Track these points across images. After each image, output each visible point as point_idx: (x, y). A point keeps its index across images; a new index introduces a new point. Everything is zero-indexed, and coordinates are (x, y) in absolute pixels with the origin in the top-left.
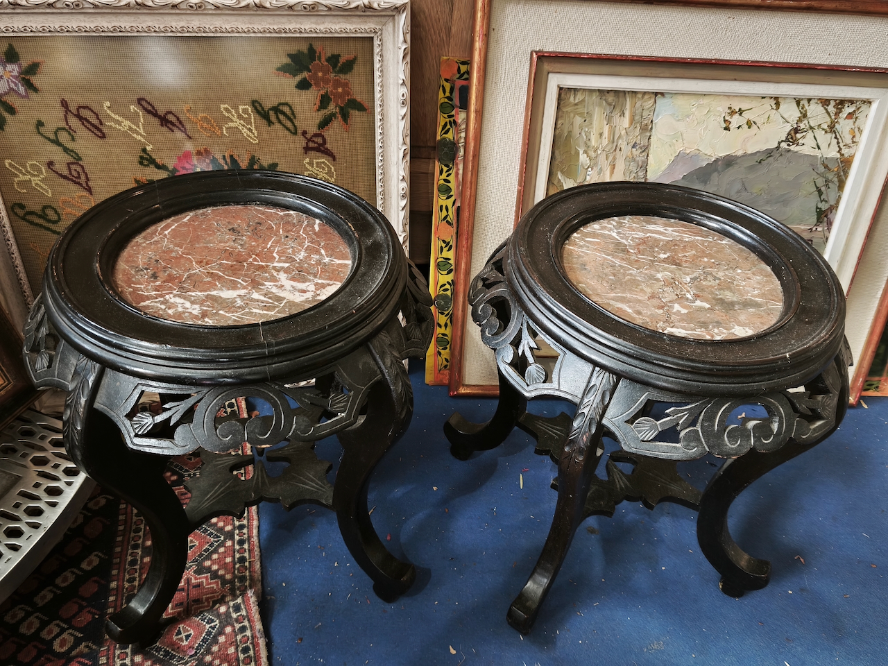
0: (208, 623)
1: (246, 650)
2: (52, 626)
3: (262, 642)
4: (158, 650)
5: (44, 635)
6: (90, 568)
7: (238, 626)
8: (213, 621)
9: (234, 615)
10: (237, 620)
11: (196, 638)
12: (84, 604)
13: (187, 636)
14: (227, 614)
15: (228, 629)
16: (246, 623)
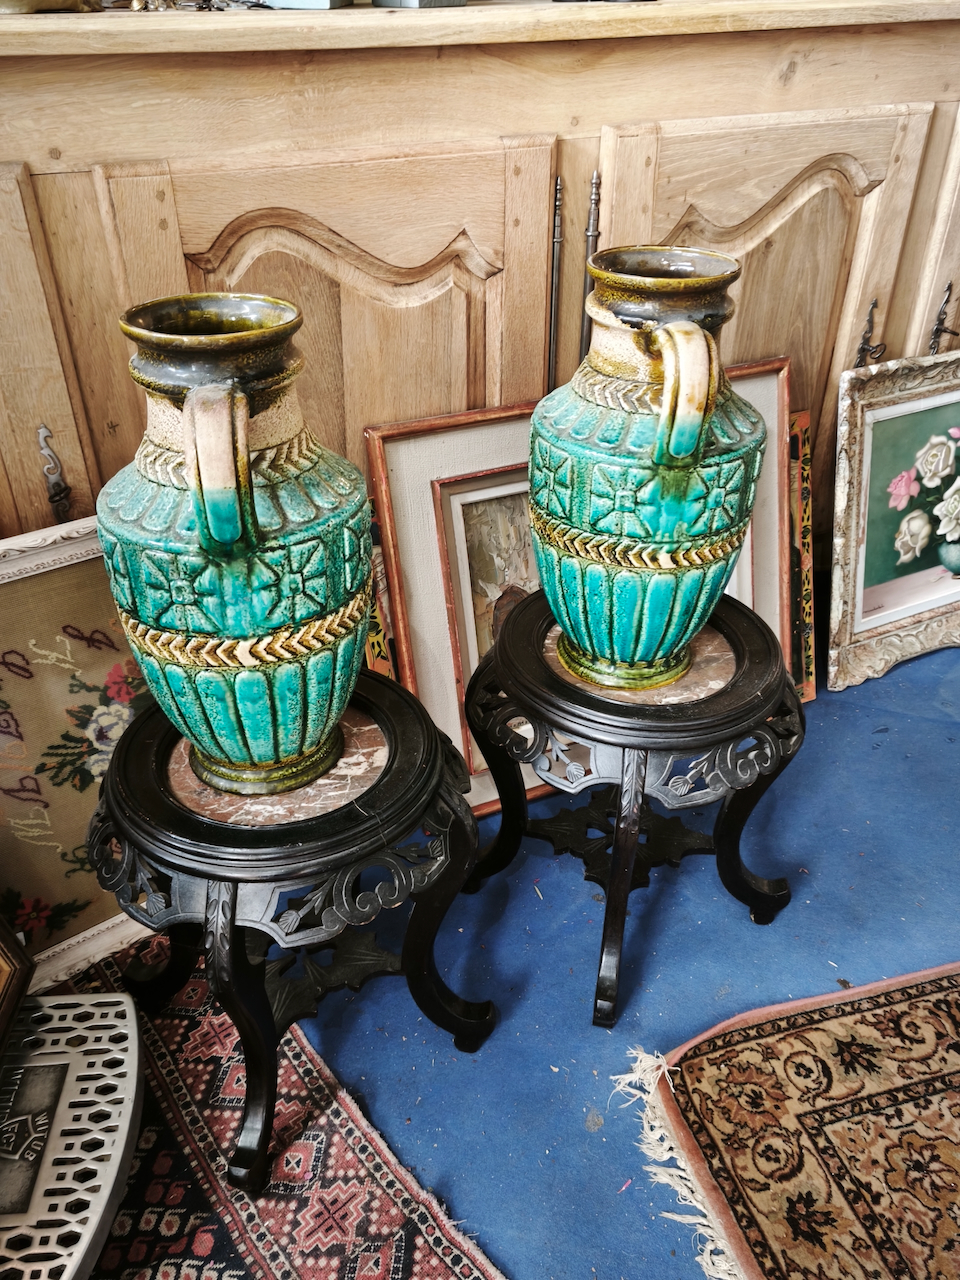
0: (314, 1140)
1: (364, 1149)
2: (146, 1216)
3: (375, 1135)
4: (277, 1186)
5: (143, 1226)
6: (151, 1146)
7: (343, 1131)
8: (318, 1136)
9: (337, 1122)
10: (341, 1126)
11: (306, 1161)
12: (167, 1180)
13: (298, 1163)
14: (330, 1124)
15: (336, 1138)
16: (351, 1125)
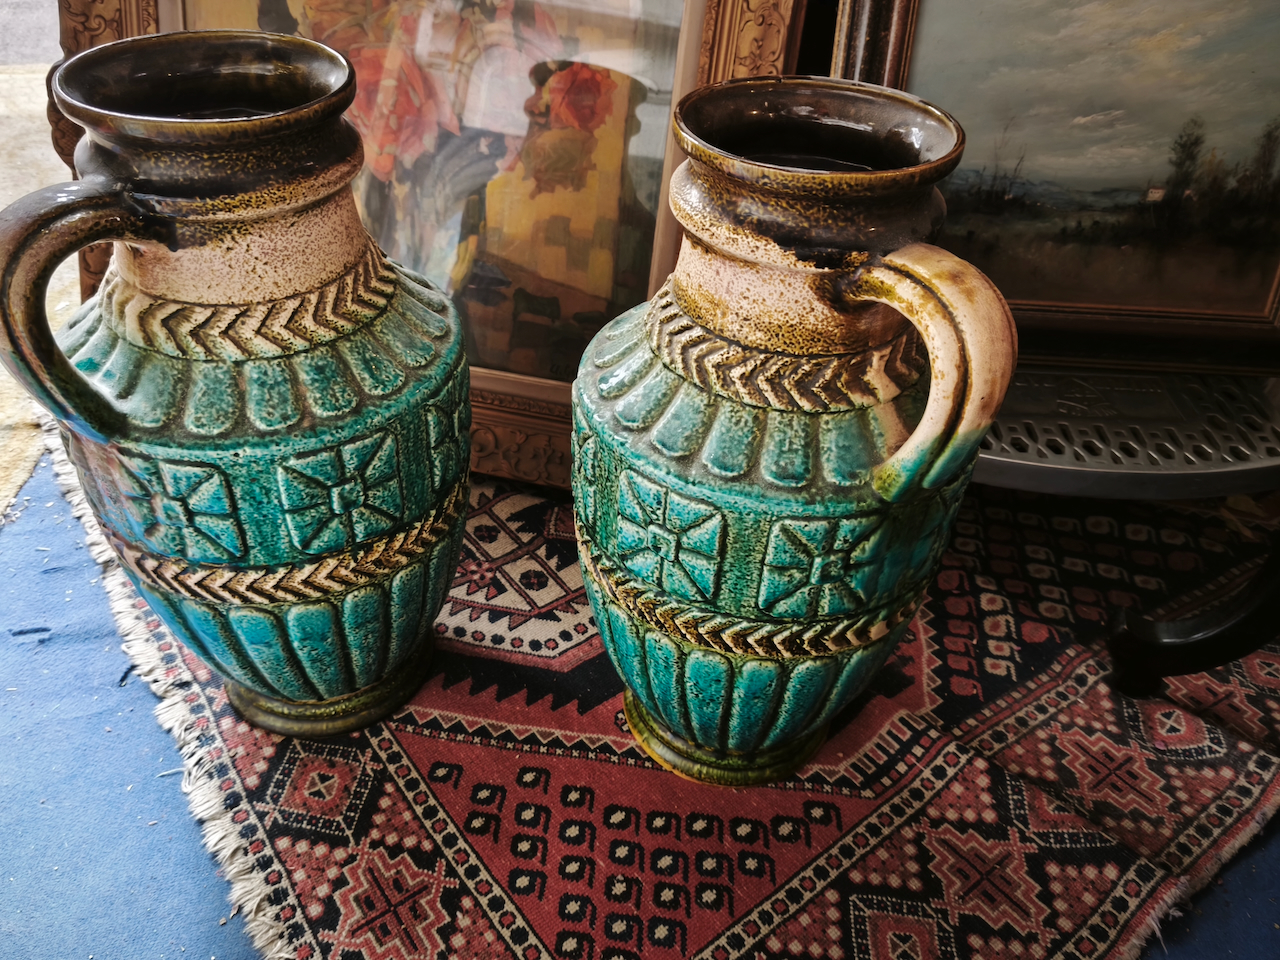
0: (1212, 740)
1: (1227, 812)
2: (1056, 589)
3: (1252, 828)
4: (1131, 705)
5: (1043, 589)
6: (1141, 585)
7: (1242, 781)
8: (1219, 744)
9: (1252, 766)
10: (1249, 775)
11: (1181, 740)
12: (1103, 604)
13: (1173, 729)
14: (1246, 756)
15: (1227, 773)
16: (1256, 791)
